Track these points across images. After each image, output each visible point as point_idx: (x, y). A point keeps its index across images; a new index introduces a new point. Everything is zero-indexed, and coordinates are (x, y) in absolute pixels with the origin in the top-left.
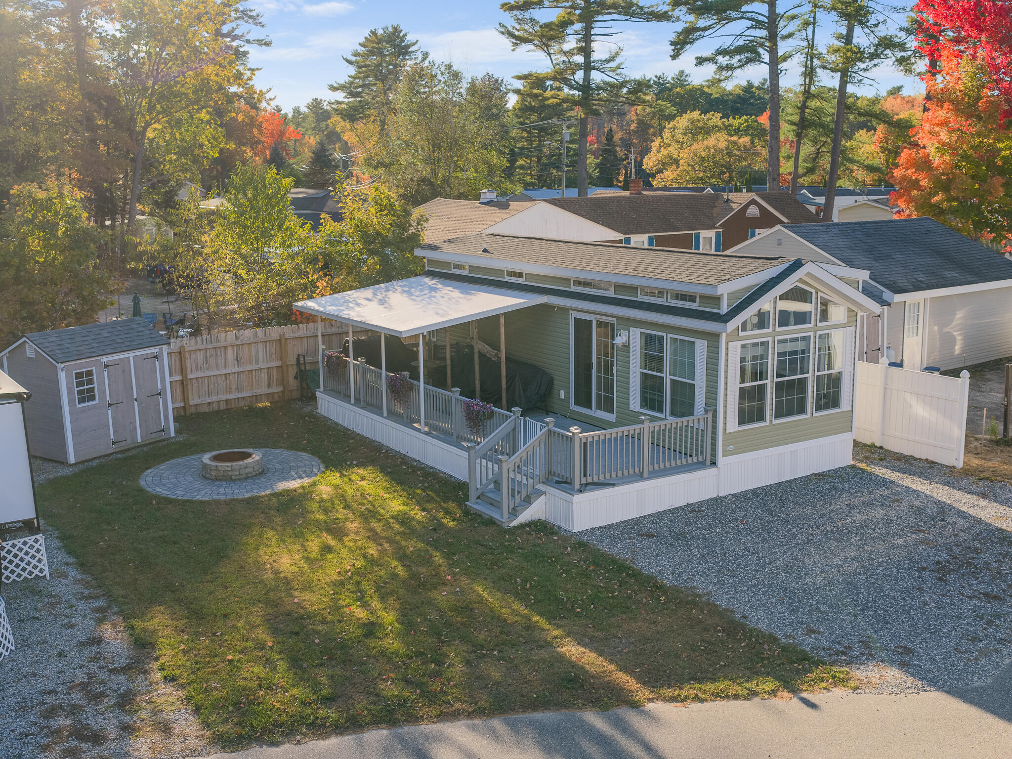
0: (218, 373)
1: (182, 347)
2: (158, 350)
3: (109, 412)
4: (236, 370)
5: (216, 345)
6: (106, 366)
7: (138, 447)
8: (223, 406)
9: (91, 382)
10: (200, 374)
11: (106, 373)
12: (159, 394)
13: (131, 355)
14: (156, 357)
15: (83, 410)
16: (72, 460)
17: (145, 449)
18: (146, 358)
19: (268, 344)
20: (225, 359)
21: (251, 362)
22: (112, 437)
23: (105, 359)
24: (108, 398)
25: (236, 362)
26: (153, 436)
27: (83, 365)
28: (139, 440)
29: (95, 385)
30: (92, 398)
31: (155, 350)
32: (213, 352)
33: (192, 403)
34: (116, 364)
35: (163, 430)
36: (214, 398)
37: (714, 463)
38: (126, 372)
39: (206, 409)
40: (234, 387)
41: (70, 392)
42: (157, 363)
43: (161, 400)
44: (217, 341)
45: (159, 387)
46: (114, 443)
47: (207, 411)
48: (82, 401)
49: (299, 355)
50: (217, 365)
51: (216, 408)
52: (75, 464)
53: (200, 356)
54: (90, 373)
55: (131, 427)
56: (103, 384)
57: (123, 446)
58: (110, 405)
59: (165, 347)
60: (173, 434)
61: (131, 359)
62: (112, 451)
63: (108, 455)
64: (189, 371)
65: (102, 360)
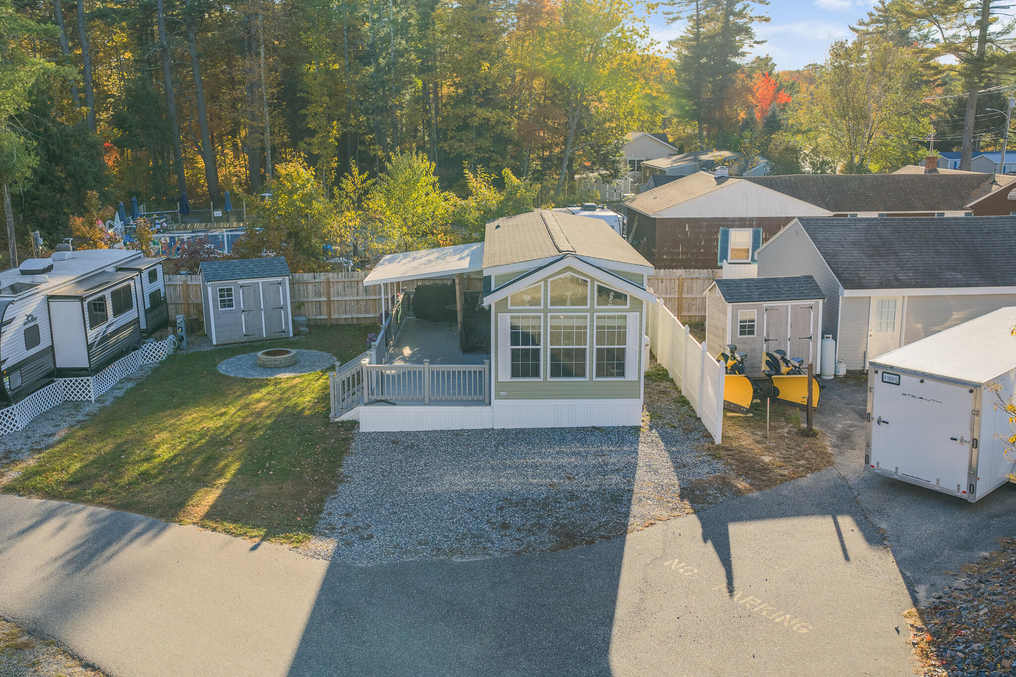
0: (352, 298)
1: (328, 279)
2: (282, 279)
3: (243, 315)
4: (365, 298)
5: (350, 279)
6: (241, 287)
7: (262, 340)
8: (355, 322)
9: (229, 295)
10: (339, 298)
11: (241, 291)
12: (282, 308)
13: (260, 281)
14: (280, 284)
15: (223, 312)
16: (215, 343)
17: (268, 341)
18: (272, 284)
21: (375, 294)
22: (244, 331)
23: (240, 282)
24: (242, 307)
26: (276, 334)
27: (225, 284)
28: (264, 336)
29: (233, 298)
30: (231, 305)
31: (280, 279)
32: (349, 284)
33: (333, 317)
34: (249, 286)
35: (284, 332)
36: (348, 316)
37: (490, 403)
38: (256, 291)
39: (343, 322)
40: (363, 309)
41: (214, 300)
42: (281, 288)
43: (283, 312)
44: (352, 277)
45: (282, 304)
46: (245, 335)
47: (345, 323)
48: (223, 306)
50: (352, 294)
51: (350, 323)
52: (217, 345)
53: (340, 287)
54: (230, 290)
55: (259, 327)
56: (239, 297)
57: (252, 338)
58: (243, 311)
59: (287, 278)
60: (291, 335)
61: (260, 284)
62: (243, 340)
63: (242, 343)
64: (332, 295)
65: (238, 283)
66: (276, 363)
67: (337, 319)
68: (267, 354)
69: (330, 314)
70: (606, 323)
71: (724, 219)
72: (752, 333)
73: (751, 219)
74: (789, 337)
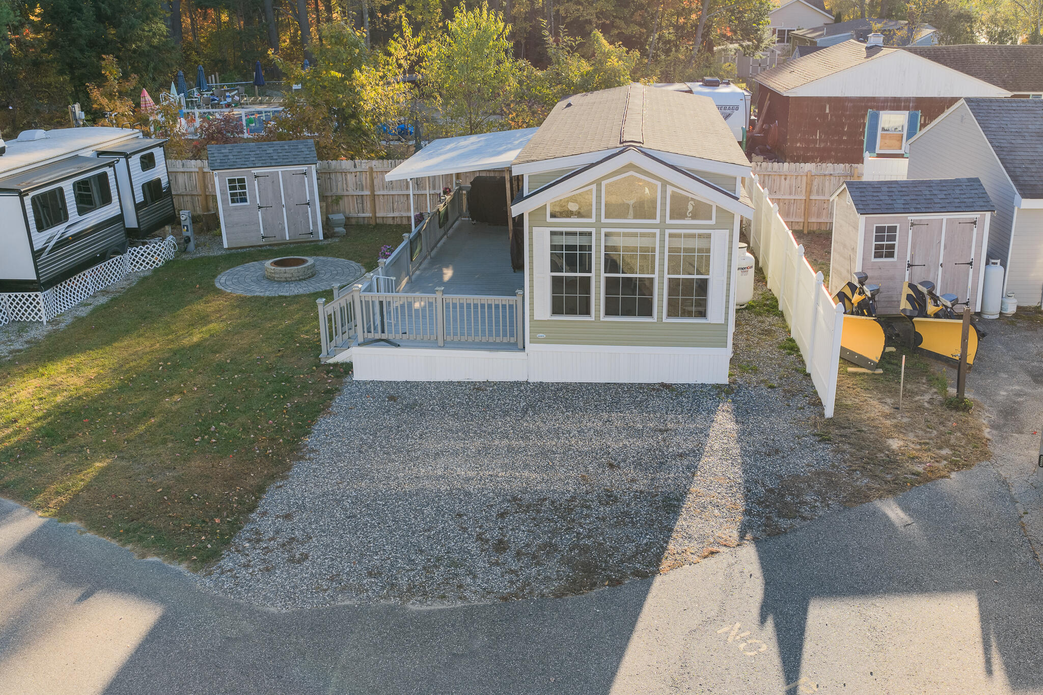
1: (371, 168)
2: (307, 168)
3: (260, 213)
4: (416, 192)
6: (256, 177)
7: (286, 244)
8: (405, 222)
9: (241, 187)
10: (385, 192)
11: (256, 182)
12: (308, 204)
13: (280, 170)
14: (305, 174)
15: (236, 209)
16: (226, 246)
17: (292, 246)
18: (295, 173)
22: (262, 232)
23: (255, 171)
24: (258, 202)
26: (301, 236)
27: (236, 174)
28: (288, 238)
29: (247, 191)
30: (244, 200)
31: (304, 168)
33: (378, 215)
34: (265, 176)
35: (311, 233)
37: (524, 348)
38: (275, 182)
39: (390, 222)
41: (224, 193)
42: (306, 179)
43: (309, 209)
45: (308, 198)
46: (263, 237)
48: (234, 201)
51: (399, 223)
52: (228, 249)
54: (242, 181)
55: (280, 227)
56: (254, 190)
57: (272, 241)
58: (260, 207)
59: (313, 166)
60: (321, 237)
61: (280, 173)
62: (261, 243)
63: (260, 246)
64: (376, 188)
65: (252, 172)
66: (285, 275)
67: (383, 218)
68: (277, 264)
69: (375, 212)
70: (682, 244)
71: (873, 99)
72: (891, 255)
73: (907, 100)
74: (941, 262)
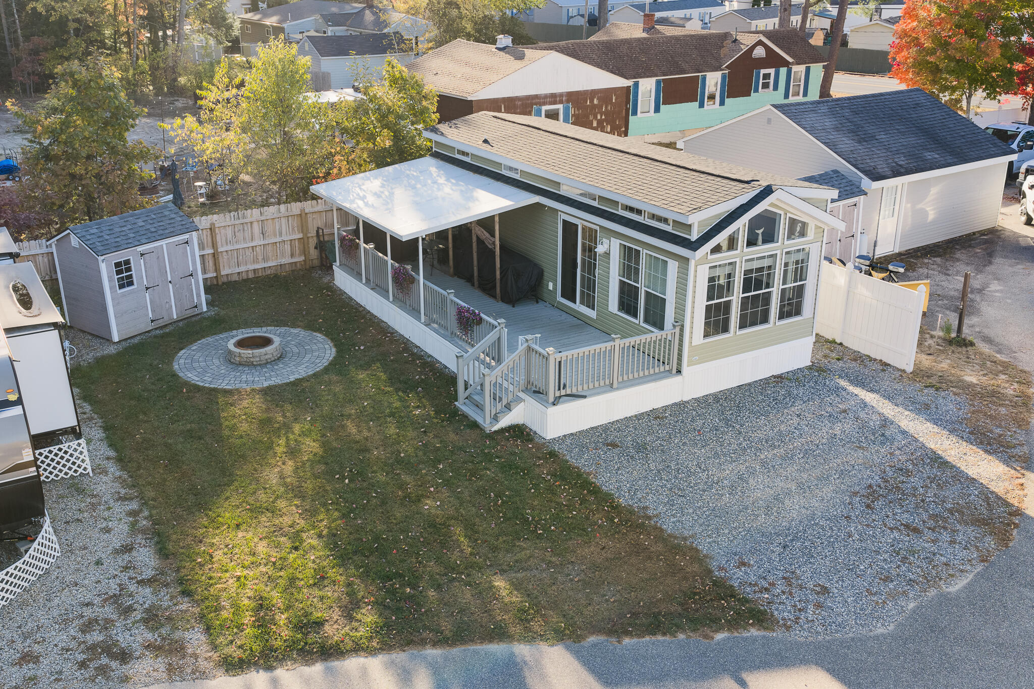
0: (245, 246)
1: (213, 224)
2: (188, 236)
3: (147, 294)
4: (262, 243)
5: (242, 221)
6: (142, 255)
7: (174, 322)
8: (251, 275)
9: (129, 269)
10: (229, 248)
11: (142, 261)
12: (191, 275)
13: (163, 243)
14: (187, 243)
15: (123, 295)
16: (116, 338)
17: (181, 324)
18: (178, 244)
19: (290, 218)
20: (252, 233)
21: (275, 236)
22: (151, 316)
23: (140, 249)
24: (145, 283)
25: (262, 235)
26: (187, 312)
27: (120, 256)
28: (175, 317)
29: (133, 272)
30: (131, 283)
31: (186, 237)
32: (241, 227)
33: (223, 273)
34: (151, 252)
35: (196, 307)
36: (242, 269)
37: (679, 372)
38: (160, 258)
39: (235, 278)
40: (260, 258)
41: (110, 280)
42: (188, 248)
43: (193, 280)
44: (244, 217)
45: (191, 269)
46: (152, 321)
47: (237, 279)
48: (121, 286)
49: (318, 228)
50: (244, 239)
51: (245, 277)
52: (120, 341)
53: (229, 232)
54: (127, 262)
55: (167, 306)
56: (139, 270)
57: (161, 323)
58: (147, 288)
59: (194, 233)
60: (205, 309)
61: (165, 246)
62: (151, 328)
63: (148, 332)
64: (219, 244)
65: (138, 250)
67: (228, 275)
69: (217, 269)
70: (792, 259)
71: (536, 96)
73: (561, 95)
